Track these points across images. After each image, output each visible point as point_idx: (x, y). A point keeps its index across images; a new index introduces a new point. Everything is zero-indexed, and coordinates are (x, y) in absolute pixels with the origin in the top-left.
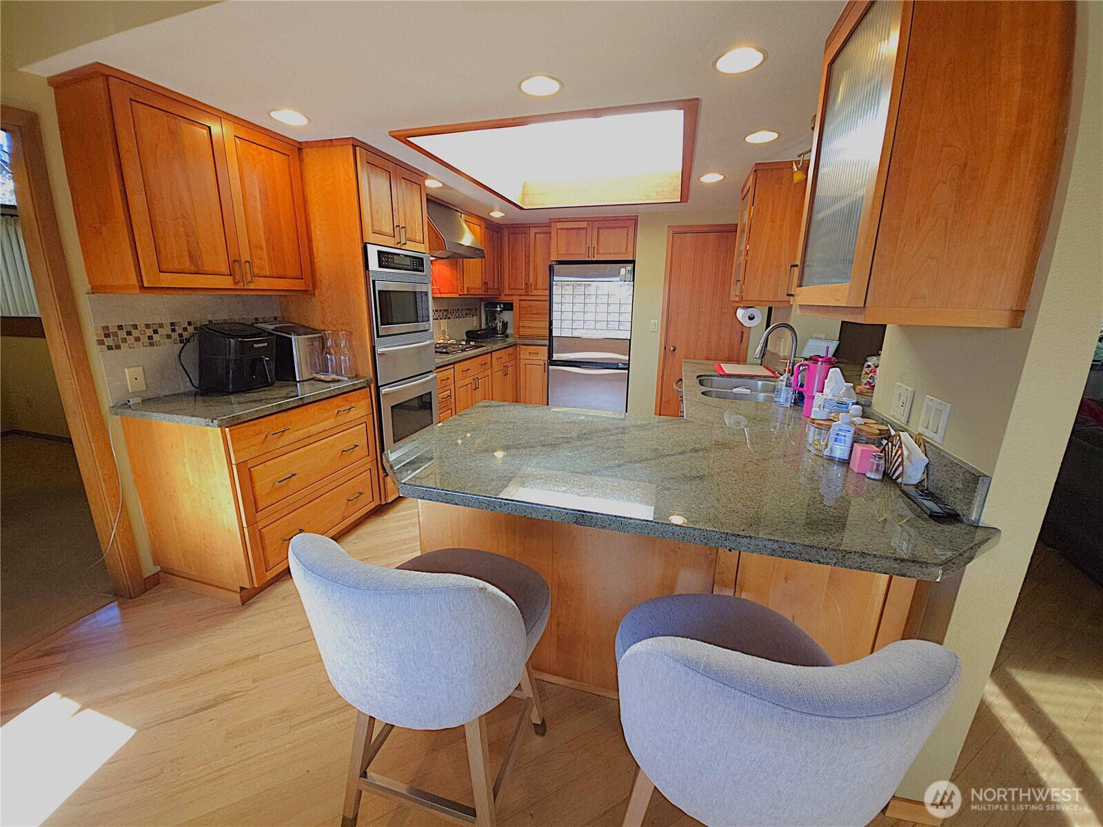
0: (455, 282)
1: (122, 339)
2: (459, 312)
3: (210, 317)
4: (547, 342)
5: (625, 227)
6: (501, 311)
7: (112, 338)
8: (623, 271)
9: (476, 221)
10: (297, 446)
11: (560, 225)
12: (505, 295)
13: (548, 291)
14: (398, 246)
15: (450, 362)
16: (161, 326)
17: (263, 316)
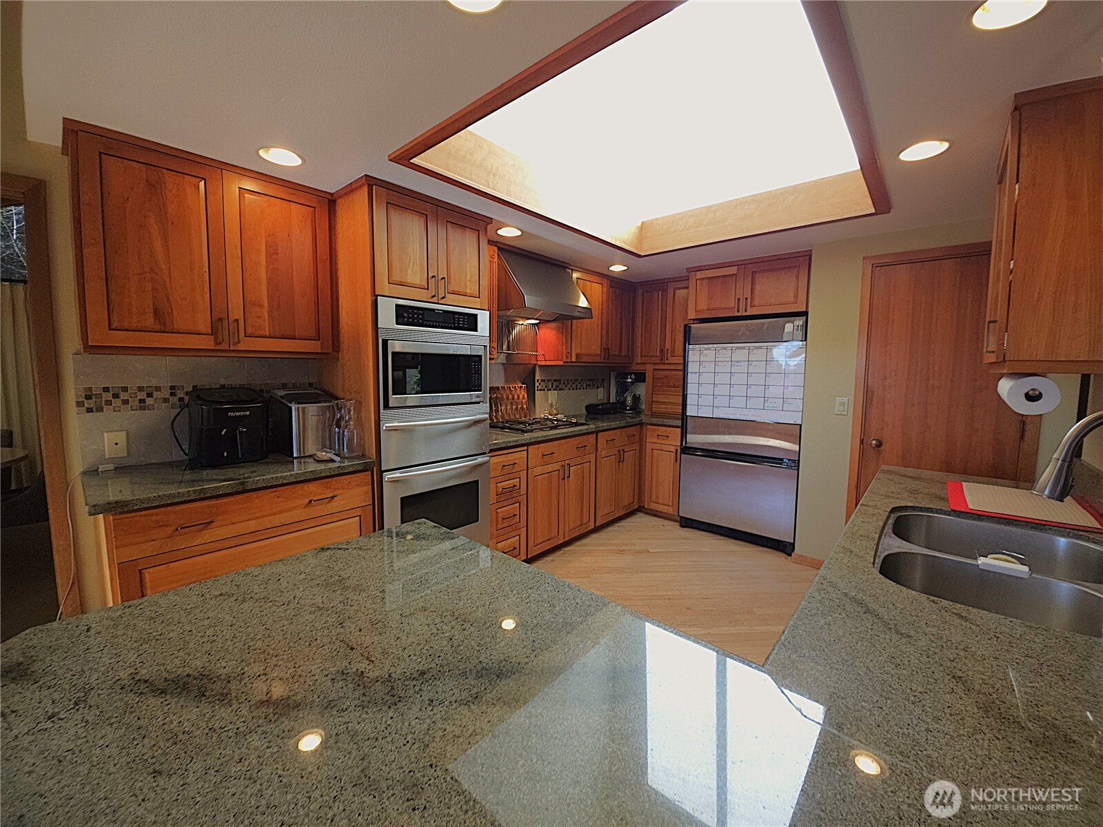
0: (560, 348)
1: (106, 401)
2: (577, 383)
3: (223, 381)
4: (679, 423)
5: (795, 267)
6: (632, 383)
7: (92, 401)
8: (789, 327)
9: (596, 279)
10: (233, 542)
11: (700, 275)
12: (638, 364)
13: (682, 358)
14: (435, 300)
15: (518, 443)
16: (158, 389)
17: (293, 382)
